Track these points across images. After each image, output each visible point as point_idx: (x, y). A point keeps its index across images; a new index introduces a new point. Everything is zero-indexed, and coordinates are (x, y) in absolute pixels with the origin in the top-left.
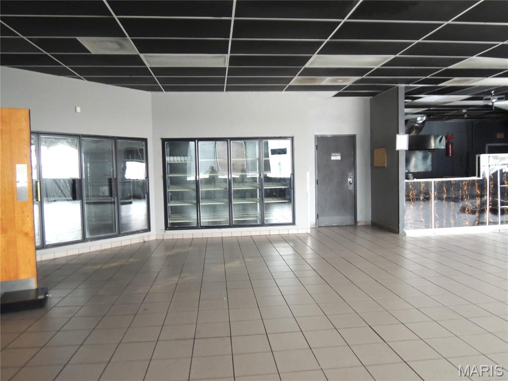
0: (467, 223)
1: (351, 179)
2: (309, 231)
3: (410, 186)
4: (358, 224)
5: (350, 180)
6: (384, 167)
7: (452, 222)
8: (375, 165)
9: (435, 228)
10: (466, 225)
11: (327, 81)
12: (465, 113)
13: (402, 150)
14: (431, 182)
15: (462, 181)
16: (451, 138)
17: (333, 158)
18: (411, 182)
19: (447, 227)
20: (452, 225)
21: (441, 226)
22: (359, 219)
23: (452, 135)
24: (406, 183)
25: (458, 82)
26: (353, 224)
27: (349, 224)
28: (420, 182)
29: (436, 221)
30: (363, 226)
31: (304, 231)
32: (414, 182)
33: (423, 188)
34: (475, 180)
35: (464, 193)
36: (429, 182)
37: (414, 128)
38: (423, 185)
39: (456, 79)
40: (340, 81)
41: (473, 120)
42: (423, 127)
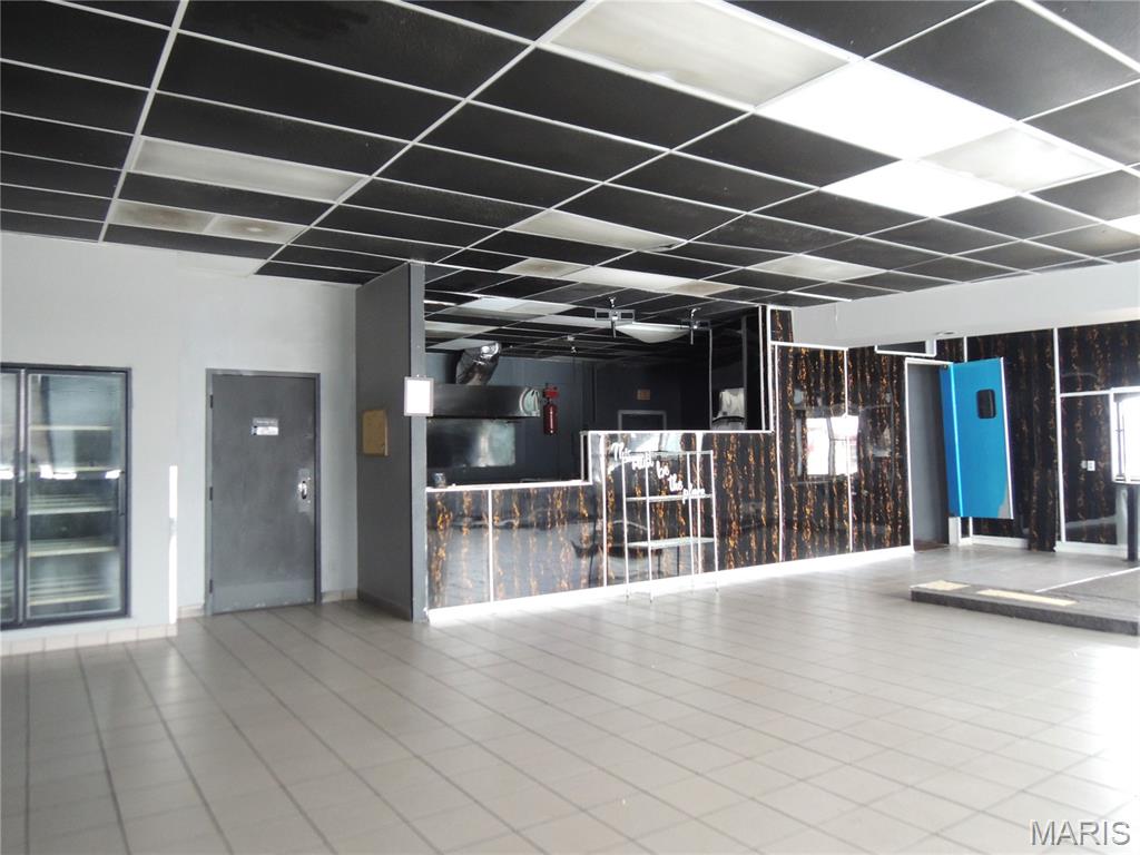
0: (565, 584)
1: (305, 486)
2: (173, 632)
3: (439, 503)
4: (325, 600)
5: (302, 487)
6: (383, 455)
7: (534, 584)
8: (367, 449)
9: (495, 600)
10: (563, 590)
11: (216, 224)
12: (572, 343)
13: (419, 417)
14: (487, 492)
15: (553, 489)
16: (554, 394)
17: (260, 431)
18: (441, 493)
19: (522, 595)
20: (533, 590)
21: (509, 594)
22: (325, 586)
23: (555, 388)
24: (429, 494)
25: (539, 268)
26: (310, 600)
27: (299, 601)
28: (461, 493)
29: (499, 583)
30: (334, 603)
31: (159, 633)
32: (447, 493)
33: (468, 508)
34: (577, 487)
35: (557, 517)
36: (481, 492)
37: (476, 369)
38: (467, 500)
39: (531, 260)
40: (256, 230)
41: (596, 360)
42: (494, 368)
